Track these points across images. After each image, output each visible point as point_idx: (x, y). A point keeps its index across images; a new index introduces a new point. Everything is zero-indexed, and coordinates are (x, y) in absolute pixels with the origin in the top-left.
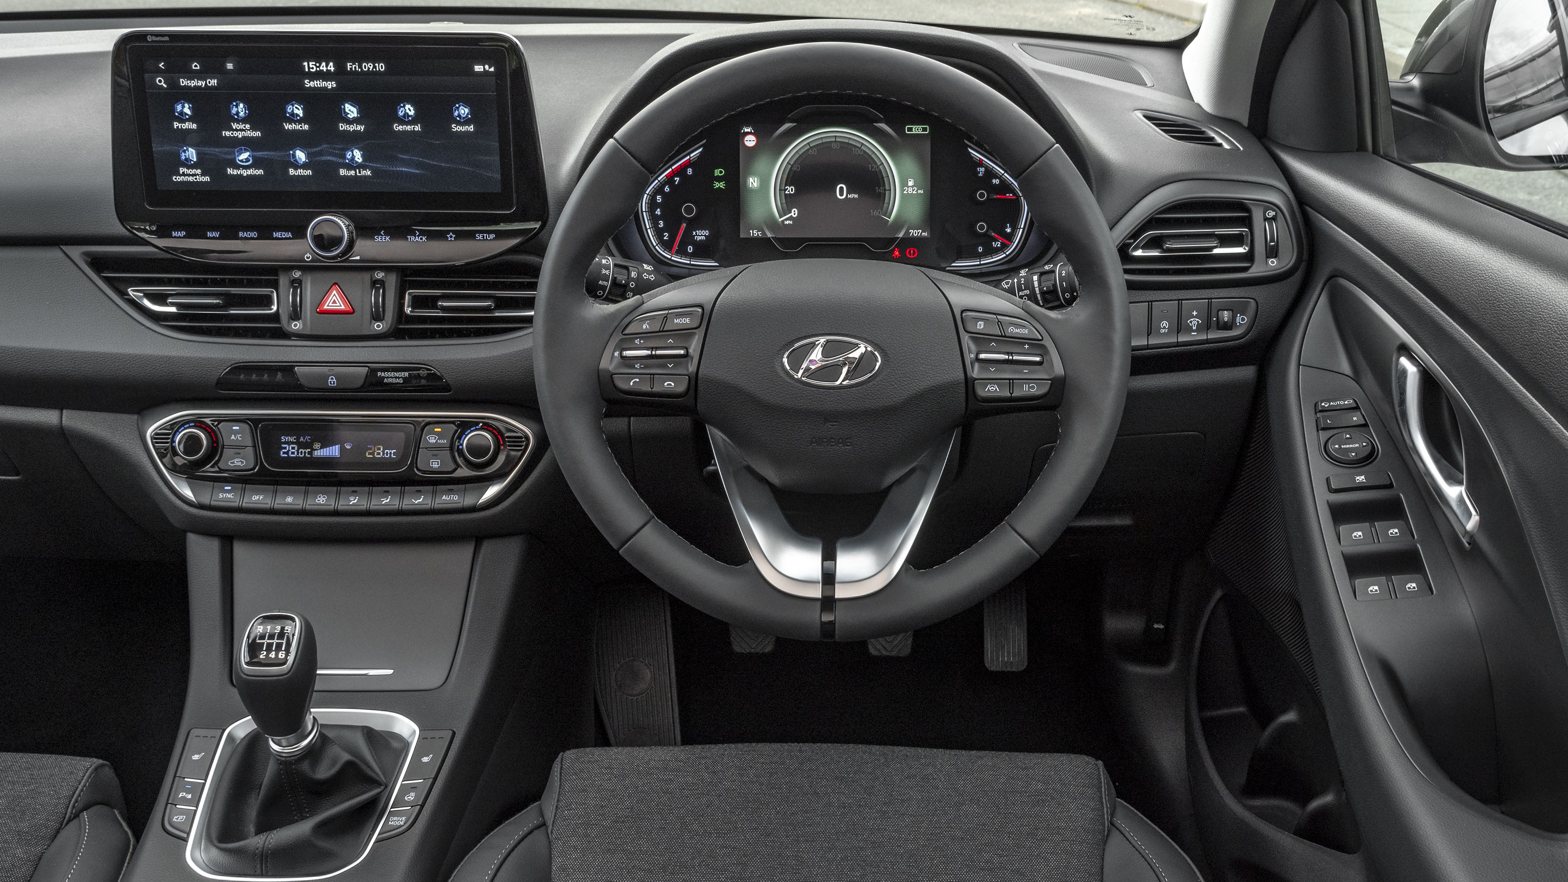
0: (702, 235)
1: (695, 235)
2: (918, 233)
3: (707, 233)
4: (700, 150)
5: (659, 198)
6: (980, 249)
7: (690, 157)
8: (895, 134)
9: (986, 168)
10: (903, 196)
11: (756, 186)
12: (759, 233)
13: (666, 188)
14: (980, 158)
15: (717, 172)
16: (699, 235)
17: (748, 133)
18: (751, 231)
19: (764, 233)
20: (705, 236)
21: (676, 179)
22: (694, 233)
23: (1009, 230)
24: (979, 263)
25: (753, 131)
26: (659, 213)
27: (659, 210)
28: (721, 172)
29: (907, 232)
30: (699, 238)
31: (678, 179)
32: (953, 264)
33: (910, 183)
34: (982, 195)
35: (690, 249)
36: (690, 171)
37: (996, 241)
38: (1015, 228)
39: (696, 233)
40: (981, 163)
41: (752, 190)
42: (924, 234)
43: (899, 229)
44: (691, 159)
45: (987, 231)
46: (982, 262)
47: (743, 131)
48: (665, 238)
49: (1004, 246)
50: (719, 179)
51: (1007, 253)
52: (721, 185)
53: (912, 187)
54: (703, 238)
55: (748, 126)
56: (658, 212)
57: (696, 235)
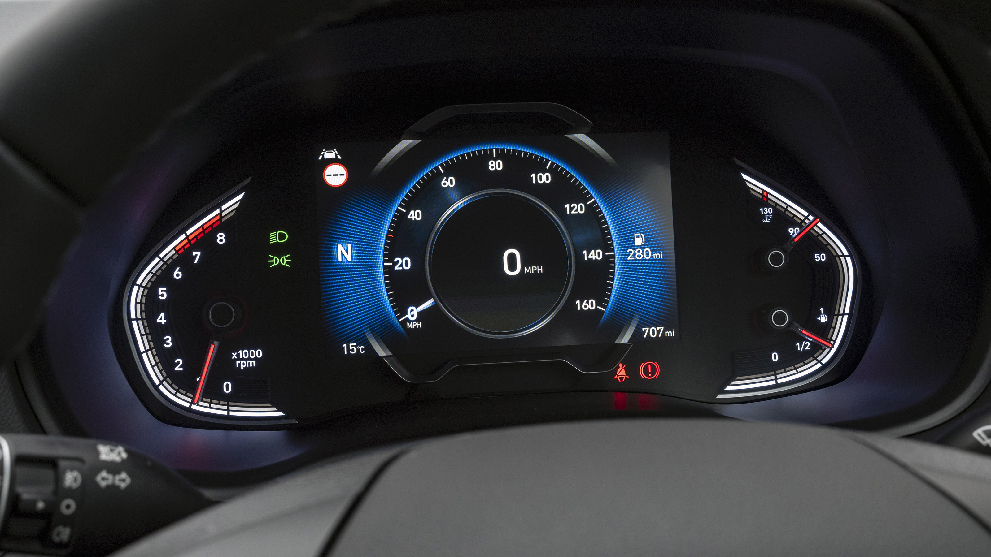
0: (249, 359)
1: (235, 360)
2: (658, 332)
3: (259, 353)
4: (241, 196)
5: (163, 293)
6: (775, 357)
7: (221, 212)
8: (605, 153)
9: (774, 208)
10: (626, 264)
11: (350, 259)
12: (360, 348)
13: (176, 272)
14: (763, 190)
15: (274, 237)
16: (243, 359)
17: (331, 161)
18: (345, 345)
19: (369, 349)
20: (256, 359)
21: (194, 253)
22: (234, 356)
23: (823, 319)
24: (773, 383)
25: (340, 157)
26: (163, 321)
27: (162, 315)
28: (282, 237)
29: (638, 333)
30: (244, 365)
31: (199, 253)
32: (728, 388)
33: (638, 241)
34: (776, 259)
35: (227, 387)
36: (221, 238)
37: (802, 339)
38: (832, 314)
39: (238, 355)
40: (764, 200)
41: (345, 267)
42: (668, 333)
43: (619, 330)
44: (223, 214)
45: (790, 323)
46: (779, 381)
47: (320, 158)
48: (177, 369)
49: (817, 349)
50: (279, 250)
51: (824, 362)
52: (284, 261)
53: (642, 247)
54: (253, 363)
55: (329, 148)
56: (162, 319)
57: (239, 359)
